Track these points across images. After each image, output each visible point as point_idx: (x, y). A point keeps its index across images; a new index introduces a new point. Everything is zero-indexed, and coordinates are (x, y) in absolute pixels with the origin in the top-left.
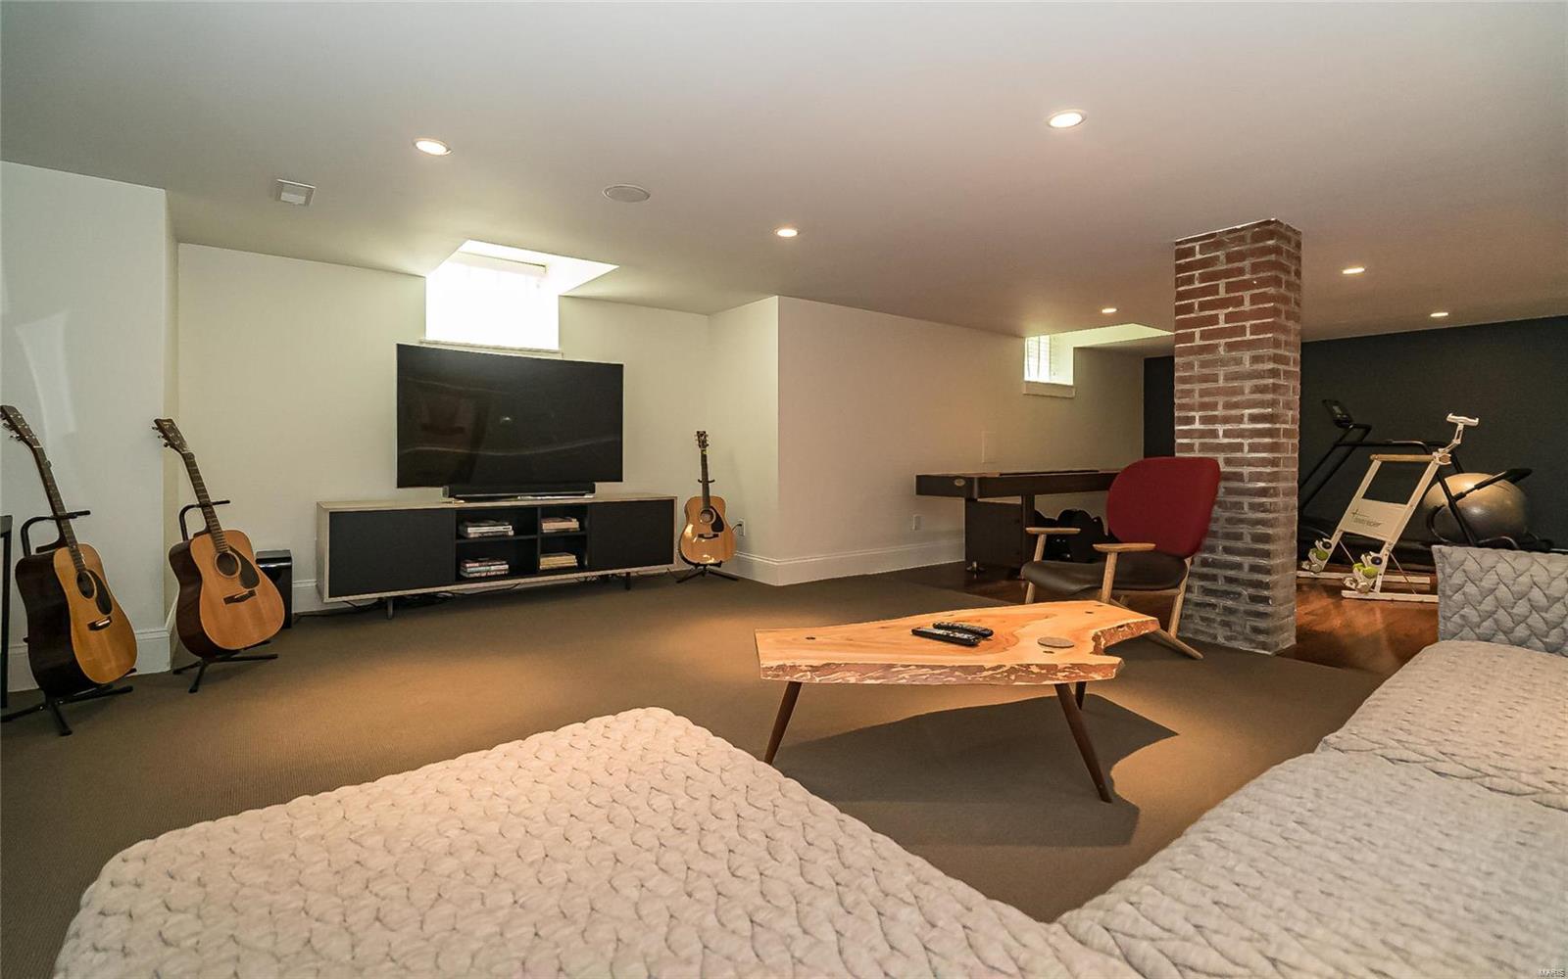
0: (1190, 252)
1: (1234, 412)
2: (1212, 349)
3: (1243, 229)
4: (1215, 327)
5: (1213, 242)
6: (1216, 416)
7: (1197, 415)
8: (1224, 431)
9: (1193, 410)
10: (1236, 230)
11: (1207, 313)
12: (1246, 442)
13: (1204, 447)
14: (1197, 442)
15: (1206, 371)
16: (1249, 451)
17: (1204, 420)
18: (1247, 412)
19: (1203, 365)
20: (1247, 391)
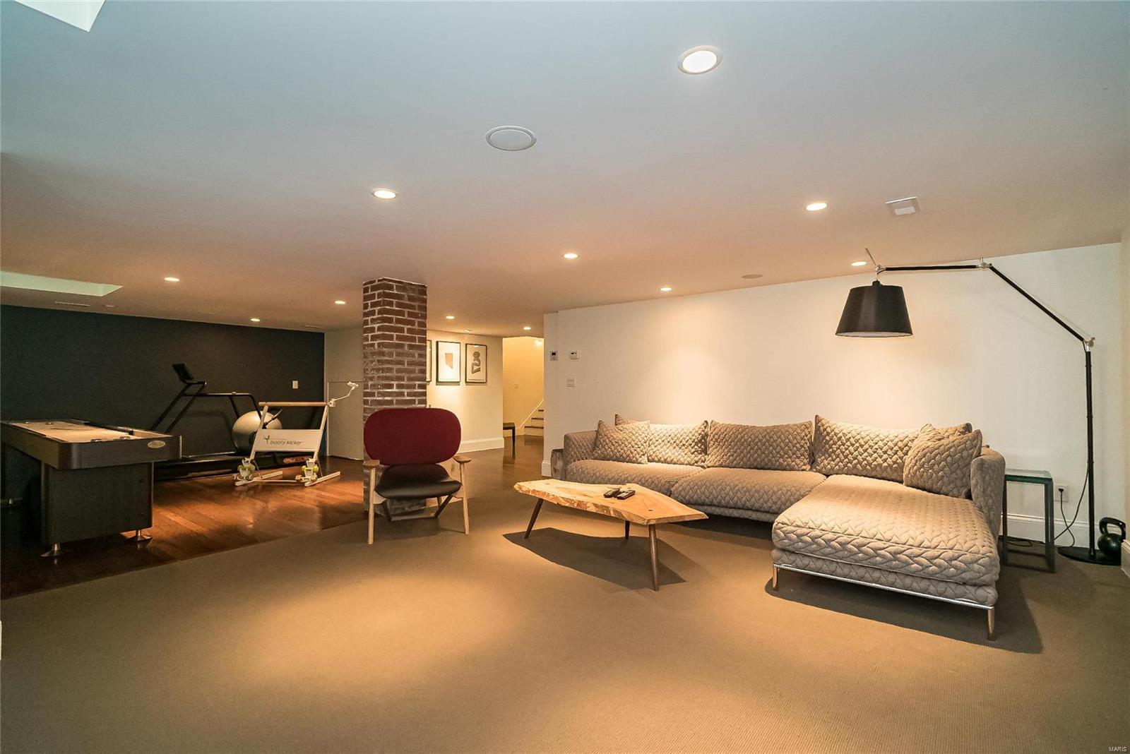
0: (391, 288)
1: (411, 383)
2: (401, 346)
3: (415, 285)
4: (402, 334)
5: (403, 286)
6: (403, 384)
7: (395, 383)
8: (407, 393)
9: (392, 380)
10: (411, 284)
11: (399, 325)
12: (417, 399)
13: (398, 402)
14: (395, 399)
15: (400, 358)
16: (418, 404)
17: (399, 386)
18: (417, 383)
19: (398, 354)
20: (417, 372)
